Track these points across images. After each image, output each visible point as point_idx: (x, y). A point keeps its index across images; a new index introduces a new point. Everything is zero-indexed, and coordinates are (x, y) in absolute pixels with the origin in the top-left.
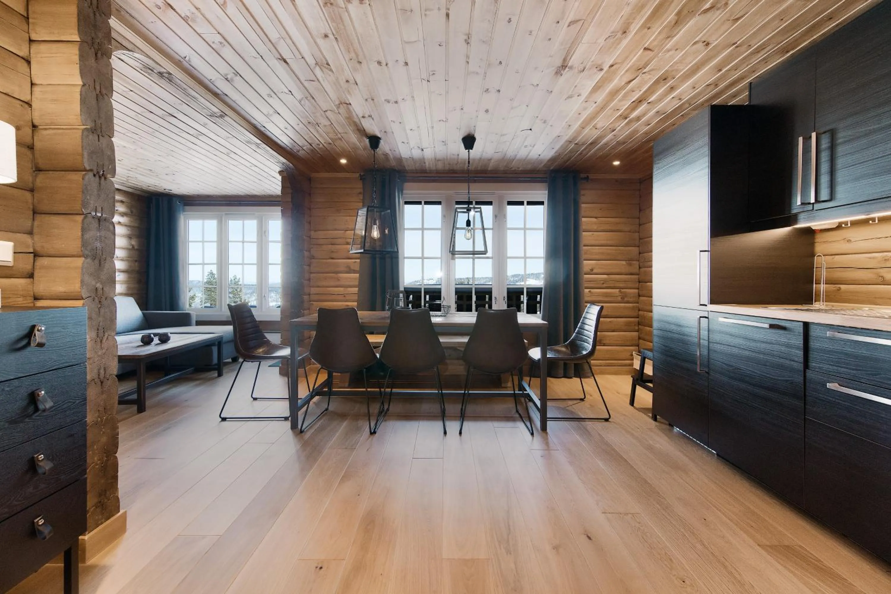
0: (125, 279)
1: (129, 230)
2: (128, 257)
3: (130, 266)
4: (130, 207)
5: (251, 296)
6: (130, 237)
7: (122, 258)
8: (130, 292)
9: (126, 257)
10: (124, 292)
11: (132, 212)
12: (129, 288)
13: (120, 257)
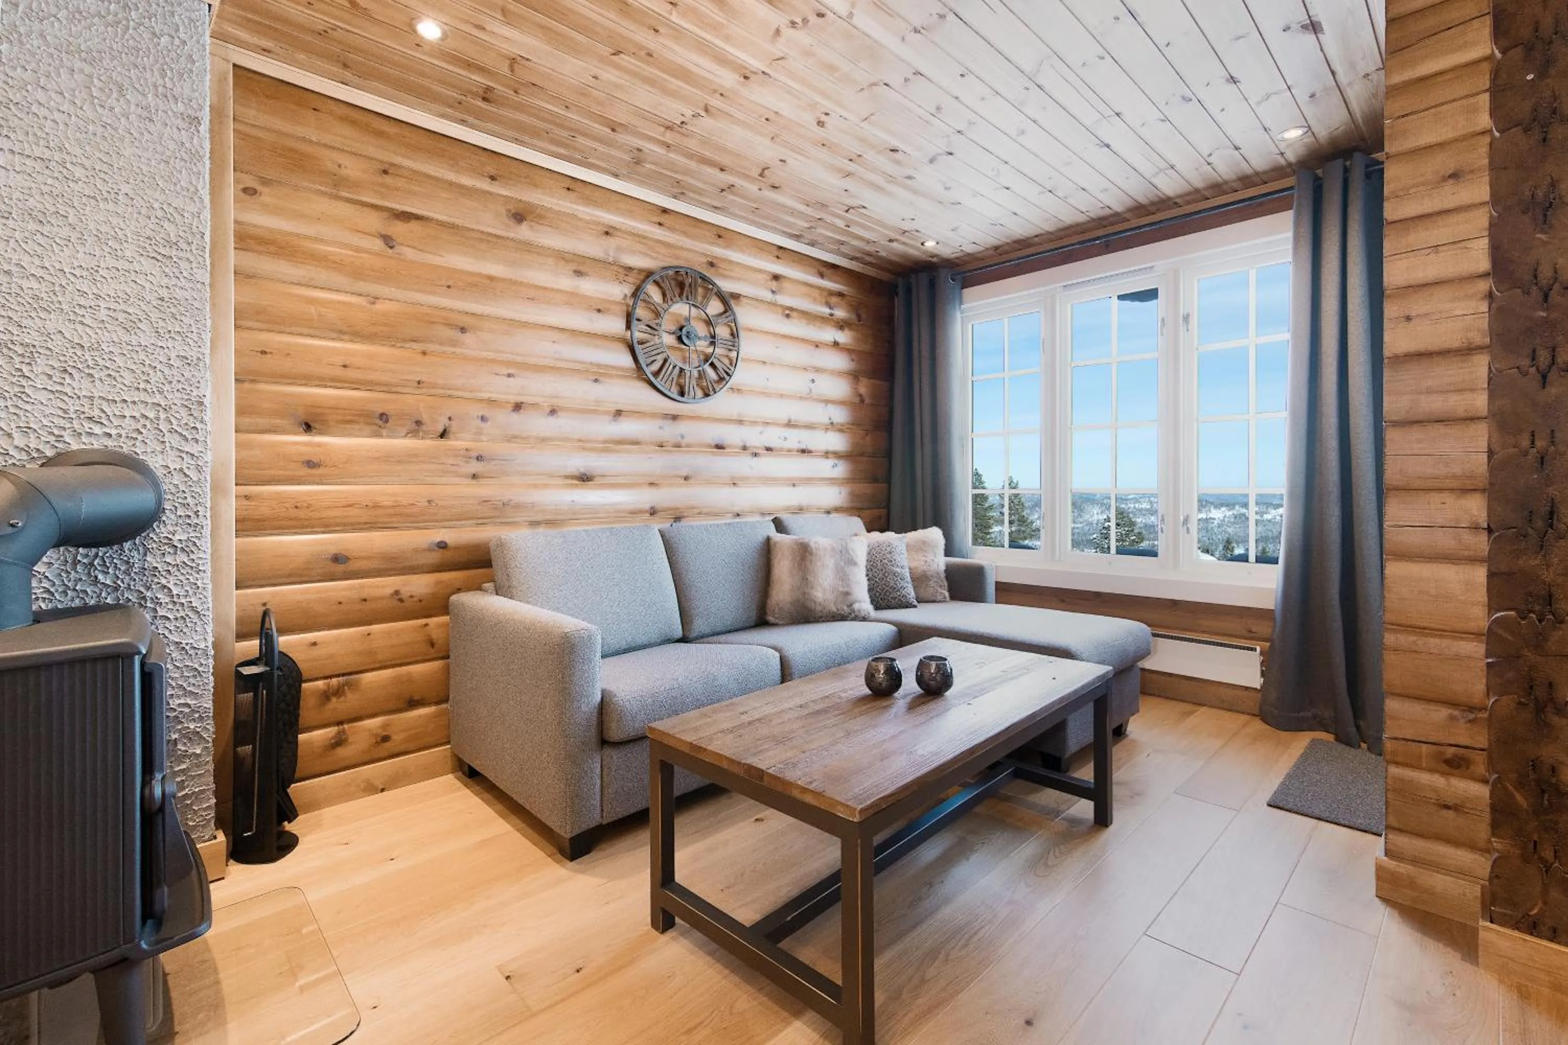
0: (845, 476)
1: (853, 360)
2: (853, 424)
3: (855, 445)
4: (856, 308)
5: (1031, 511)
6: (855, 376)
7: (842, 425)
8: (855, 505)
9: (848, 424)
10: (845, 505)
11: (859, 316)
12: (853, 496)
13: (838, 424)
